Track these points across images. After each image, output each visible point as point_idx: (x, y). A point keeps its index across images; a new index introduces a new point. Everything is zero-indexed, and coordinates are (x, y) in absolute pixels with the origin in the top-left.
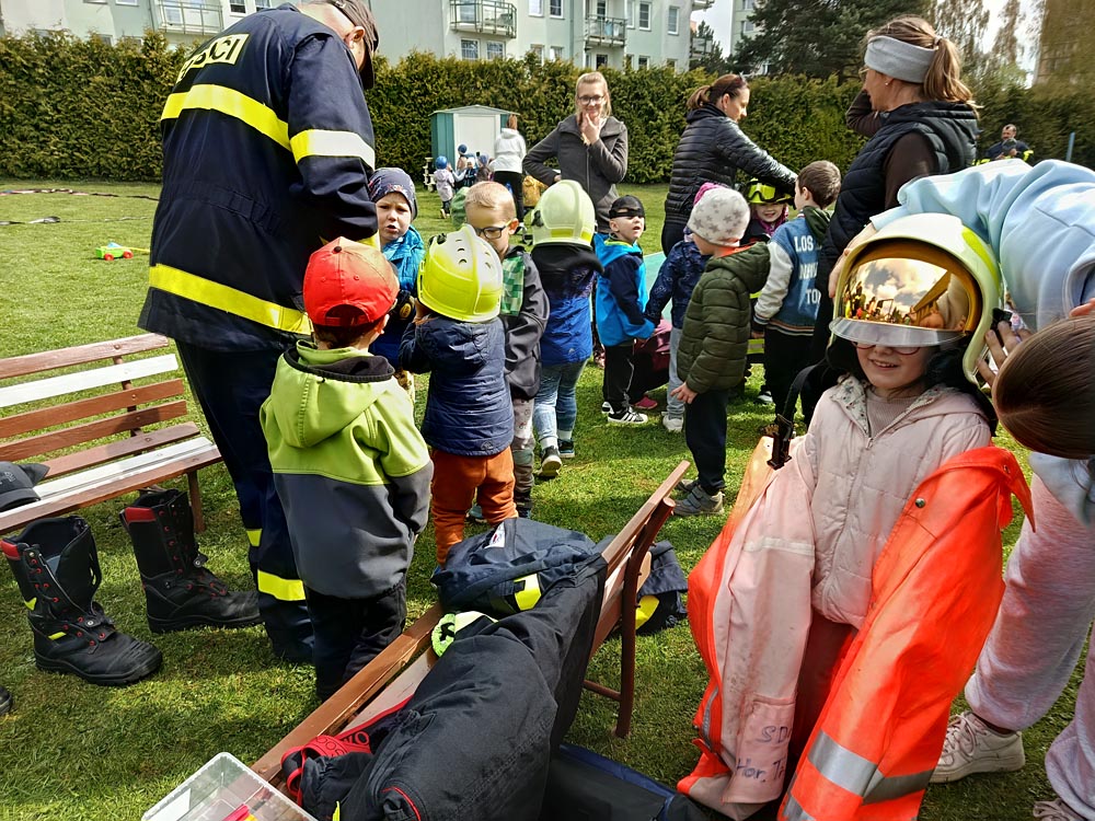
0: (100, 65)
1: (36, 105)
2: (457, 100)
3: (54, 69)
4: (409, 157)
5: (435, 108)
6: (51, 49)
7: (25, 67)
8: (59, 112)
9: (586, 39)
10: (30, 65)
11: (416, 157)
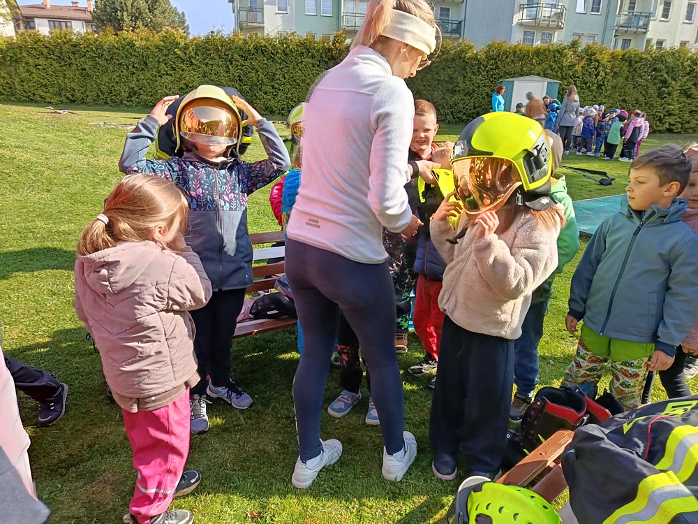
0: (309, 52)
1: (274, 75)
2: (518, 72)
3: (286, 54)
5: (501, 77)
6: (286, 43)
7: (273, 54)
8: (285, 78)
9: (616, 28)
10: (275, 53)
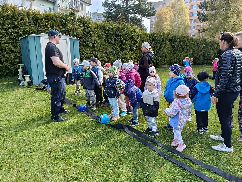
4: (6, 63)
11: (10, 63)
